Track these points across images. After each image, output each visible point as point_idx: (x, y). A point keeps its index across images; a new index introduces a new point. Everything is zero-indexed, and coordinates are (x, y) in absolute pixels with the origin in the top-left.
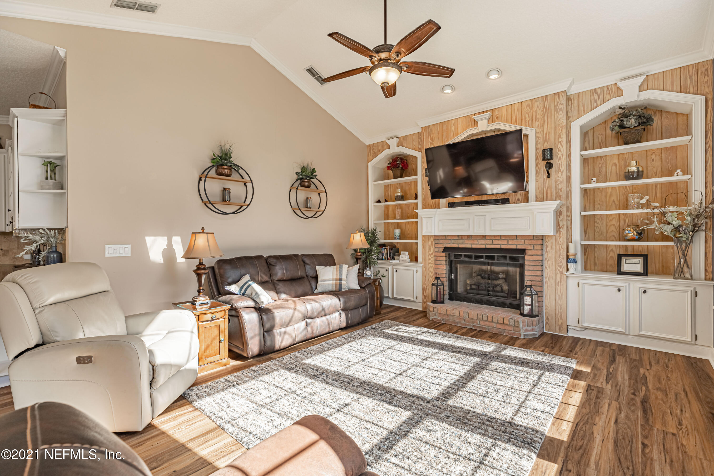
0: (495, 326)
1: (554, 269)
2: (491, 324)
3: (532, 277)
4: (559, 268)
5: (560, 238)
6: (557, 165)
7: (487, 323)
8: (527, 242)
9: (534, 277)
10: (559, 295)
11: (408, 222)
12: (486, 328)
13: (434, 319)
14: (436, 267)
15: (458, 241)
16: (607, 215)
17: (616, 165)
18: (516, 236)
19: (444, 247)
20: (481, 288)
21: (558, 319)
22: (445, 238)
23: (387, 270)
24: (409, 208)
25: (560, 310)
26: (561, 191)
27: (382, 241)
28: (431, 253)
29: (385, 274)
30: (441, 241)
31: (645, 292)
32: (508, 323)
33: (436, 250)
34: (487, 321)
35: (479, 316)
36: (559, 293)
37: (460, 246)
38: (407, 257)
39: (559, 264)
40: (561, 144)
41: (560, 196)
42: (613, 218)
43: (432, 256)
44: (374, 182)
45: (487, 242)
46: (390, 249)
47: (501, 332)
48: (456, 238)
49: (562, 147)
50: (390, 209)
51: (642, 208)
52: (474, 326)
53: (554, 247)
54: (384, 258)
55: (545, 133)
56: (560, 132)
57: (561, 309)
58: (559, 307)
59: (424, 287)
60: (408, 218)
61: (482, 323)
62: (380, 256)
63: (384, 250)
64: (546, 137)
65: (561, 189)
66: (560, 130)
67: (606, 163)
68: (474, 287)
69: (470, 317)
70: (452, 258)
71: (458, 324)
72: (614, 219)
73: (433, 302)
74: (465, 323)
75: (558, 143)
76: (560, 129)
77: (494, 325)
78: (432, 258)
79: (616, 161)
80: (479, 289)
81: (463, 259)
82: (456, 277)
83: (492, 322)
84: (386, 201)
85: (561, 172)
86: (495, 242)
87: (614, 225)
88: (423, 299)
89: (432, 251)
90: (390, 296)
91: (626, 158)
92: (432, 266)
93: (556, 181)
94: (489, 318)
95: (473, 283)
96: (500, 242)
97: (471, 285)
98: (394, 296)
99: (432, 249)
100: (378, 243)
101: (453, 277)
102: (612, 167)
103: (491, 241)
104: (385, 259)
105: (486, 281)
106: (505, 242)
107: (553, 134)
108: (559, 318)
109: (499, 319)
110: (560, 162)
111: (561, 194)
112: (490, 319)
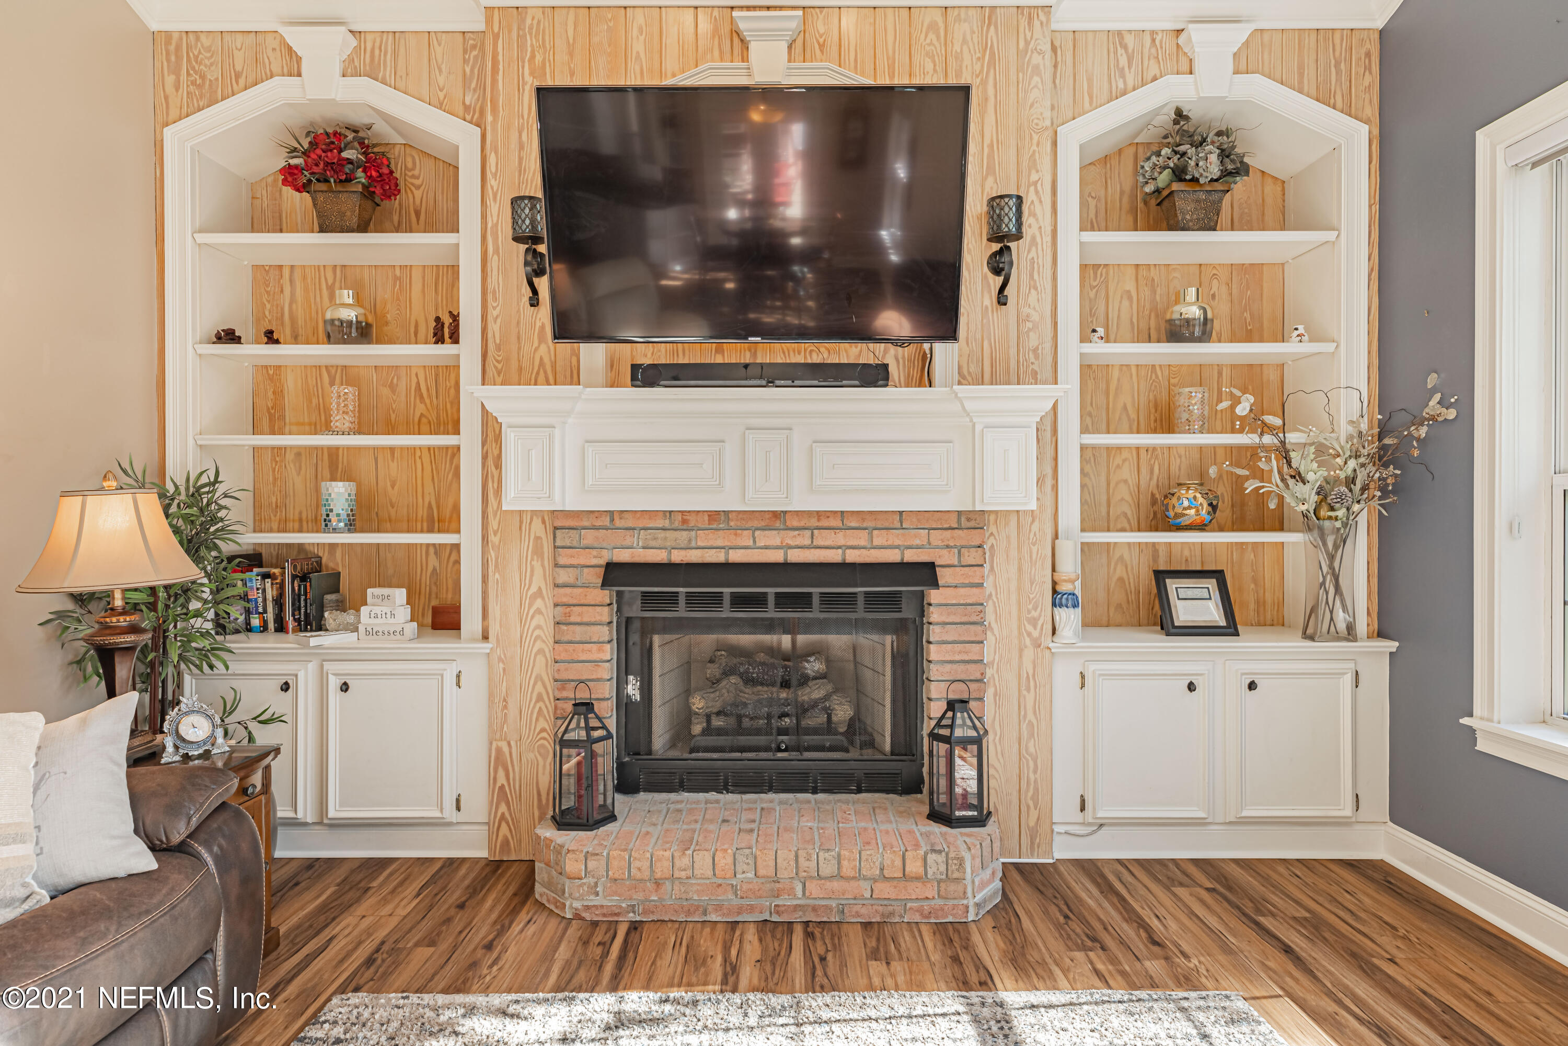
0: (867, 895)
1: (1016, 632)
2: (852, 888)
3: (955, 666)
4: (1030, 628)
5: (1033, 521)
6: (1023, 263)
7: (836, 885)
8: (937, 538)
9: (962, 667)
10: (1030, 724)
11: (392, 449)
12: (828, 908)
13: (587, 908)
14: (563, 656)
15: (669, 534)
16: (1109, 449)
17: (1130, 298)
18: (901, 513)
19: (603, 562)
20: (746, 723)
21: (1028, 807)
22: (606, 521)
23: (286, 687)
24: (393, 388)
25: (1032, 776)
26: (1037, 357)
27: (249, 539)
28: (534, 589)
29: (279, 704)
30: (589, 537)
31: (1252, 686)
32: (921, 871)
33: (564, 576)
34: (839, 876)
35: (803, 863)
36: (1030, 716)
37: (678, 557)
38: (404, 613)
39: (1029, 612)
40: (1037, 192)
41: (1035, 373)
42: (1124, 460)
43: (539, 603)
44: (200, 231)
45: (791, 538)
46: (294, 577)
47: (892, 914)
48: (660, 523)
49: (1041, 202)
50: (291, 383)
51: (1241, 431)
52: (778, 910)
53: (1014, 553)
54: (255, 622)
55: (987, 141)
56: (1034, 147)
57: (1035, 772)
58: (1031, 764)
59: (499, 751)
60: (391, 429)
61: (814, 888)
62: (236, 613)
63: (256, 583)
64: (991, 156)
65: (1035, 350)
66: (1035, 141)
67: (1107, 287)
68: (717, 722)
69: (761, 872)
70: (635, 610)
71: (705, 913)
72: (1127, 463)
73: (564, 821)
74: (736, 902)
75: (1029, 186)
76: (1035, 137)
77: (864, 888)
78: (538, 611)
79: (1130, 286)
80: (739, 730)
81: (682, 611)
82: (647, 689)
83: (859, 877)
84: (271, 338)
85: (1036, 289)
86: (823, 538)
87: (1126, 481)
88: (493, 805)
89: (538, 581)
90: (306, 811)
91: (1153, 280)
92: (541, 651)
93: (1020, 320)
94: (845, 863)
95: (717, 706)
96: (840, 538)
97: (708, 717)
98: (332, 814)
99: (538, 571)
100: (227, 548)
101: (633, 689)
102: (1121, 302)
103: (808, 533)
104: (264, 628)
105: (765, 692)
106: (861, 538)
107: (1013, 151)
108: (1031, 804)
109: (887, 862)
110: (1033, 254)
111: (1035, 367)
112: (847, 870)
